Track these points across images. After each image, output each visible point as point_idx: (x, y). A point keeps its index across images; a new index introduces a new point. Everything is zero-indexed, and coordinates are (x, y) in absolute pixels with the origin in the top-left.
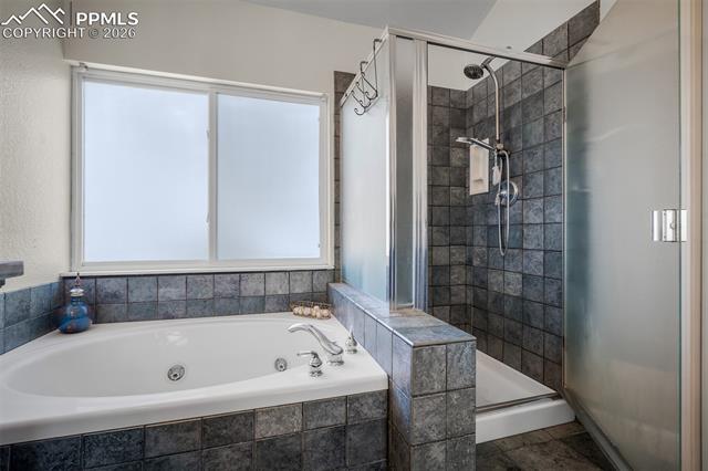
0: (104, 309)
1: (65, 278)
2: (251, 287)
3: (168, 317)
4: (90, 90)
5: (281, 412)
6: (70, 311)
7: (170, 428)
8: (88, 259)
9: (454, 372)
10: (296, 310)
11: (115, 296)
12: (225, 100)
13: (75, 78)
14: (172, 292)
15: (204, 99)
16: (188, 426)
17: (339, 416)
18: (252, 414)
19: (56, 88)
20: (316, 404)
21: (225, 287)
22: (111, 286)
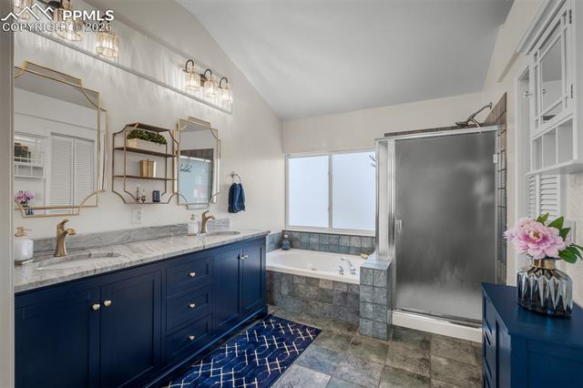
0: (294, 243)
1: (284, 231)
2: (344, 242)
3: (313, 250)
4: (291, 161)
5: (327, 281)
6: (284, 242)
7: (298, 276)
8: (290, 224)
9: (376, 281)
10: (363, 255)
11: (297, 239)
12: (336, 157)
13: (287, 157)
14: (314, 240)
15: (327, 157)
16: (303, 277)
17: (345, 289)
18: (319, 279)
19: (281, 163)
20: (338, 282)
21: (334, 241)
22: (296, 235)
